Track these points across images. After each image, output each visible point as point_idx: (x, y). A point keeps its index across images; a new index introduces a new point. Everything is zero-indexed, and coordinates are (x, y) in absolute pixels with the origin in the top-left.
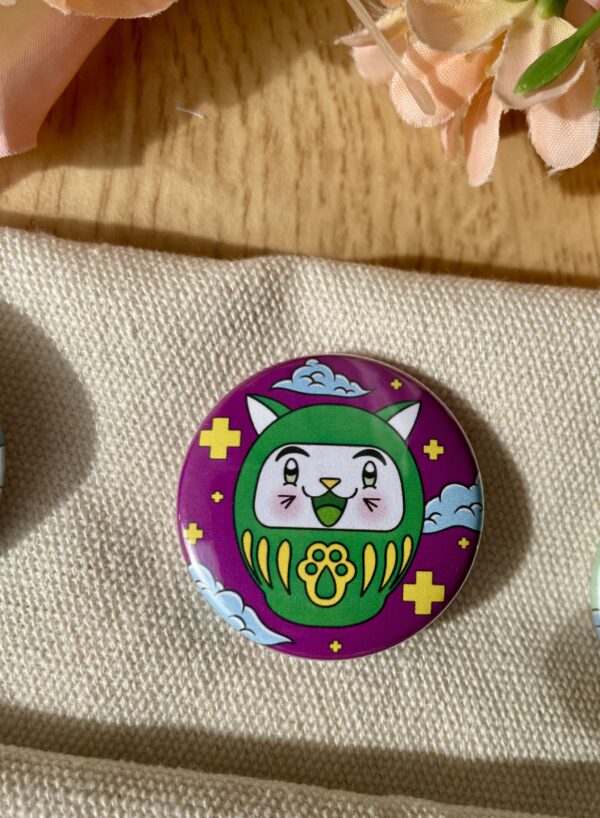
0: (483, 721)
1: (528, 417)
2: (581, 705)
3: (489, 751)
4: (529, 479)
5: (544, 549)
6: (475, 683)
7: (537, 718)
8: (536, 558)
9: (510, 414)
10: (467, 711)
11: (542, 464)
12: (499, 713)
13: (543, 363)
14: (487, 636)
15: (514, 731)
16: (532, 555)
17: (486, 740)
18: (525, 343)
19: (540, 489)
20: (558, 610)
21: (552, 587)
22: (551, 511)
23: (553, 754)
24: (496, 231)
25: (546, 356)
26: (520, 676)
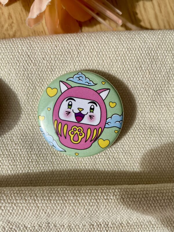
0: (10, 164)
1: (11, 75)
2: (41, 155)
3: (12, 172)
4: (17, 93)
5: (26, 113)
6: (7, 153)
7: (27, 161)
8: (24, 115)
9: (6, 75)
10: (5, 162)
11: (19, 88)
12: (15, 161)
13: (11, 59)
14: (11, 140)
15: (20, 165)
16: (23, 115)
17: (11, 169)
18: (5, 54)
19: (20, 95)
20: (33, 130)
21: (30, 123)
22: (25, 101)
23: (33, 171)
24: (14, 29)
25: (11, 57)
26: (21, 149)
